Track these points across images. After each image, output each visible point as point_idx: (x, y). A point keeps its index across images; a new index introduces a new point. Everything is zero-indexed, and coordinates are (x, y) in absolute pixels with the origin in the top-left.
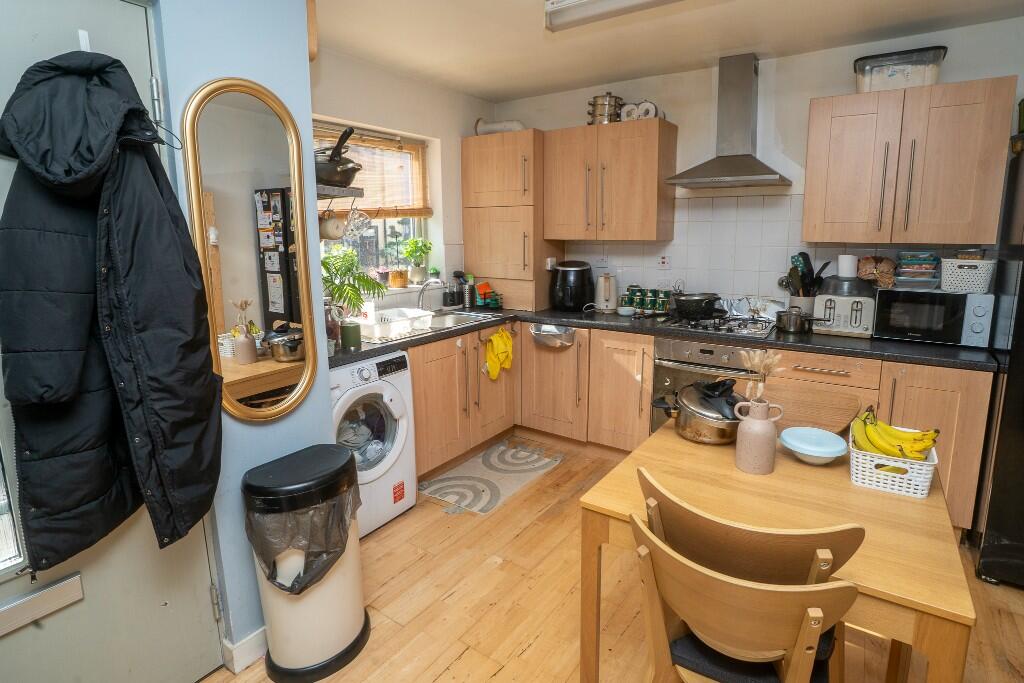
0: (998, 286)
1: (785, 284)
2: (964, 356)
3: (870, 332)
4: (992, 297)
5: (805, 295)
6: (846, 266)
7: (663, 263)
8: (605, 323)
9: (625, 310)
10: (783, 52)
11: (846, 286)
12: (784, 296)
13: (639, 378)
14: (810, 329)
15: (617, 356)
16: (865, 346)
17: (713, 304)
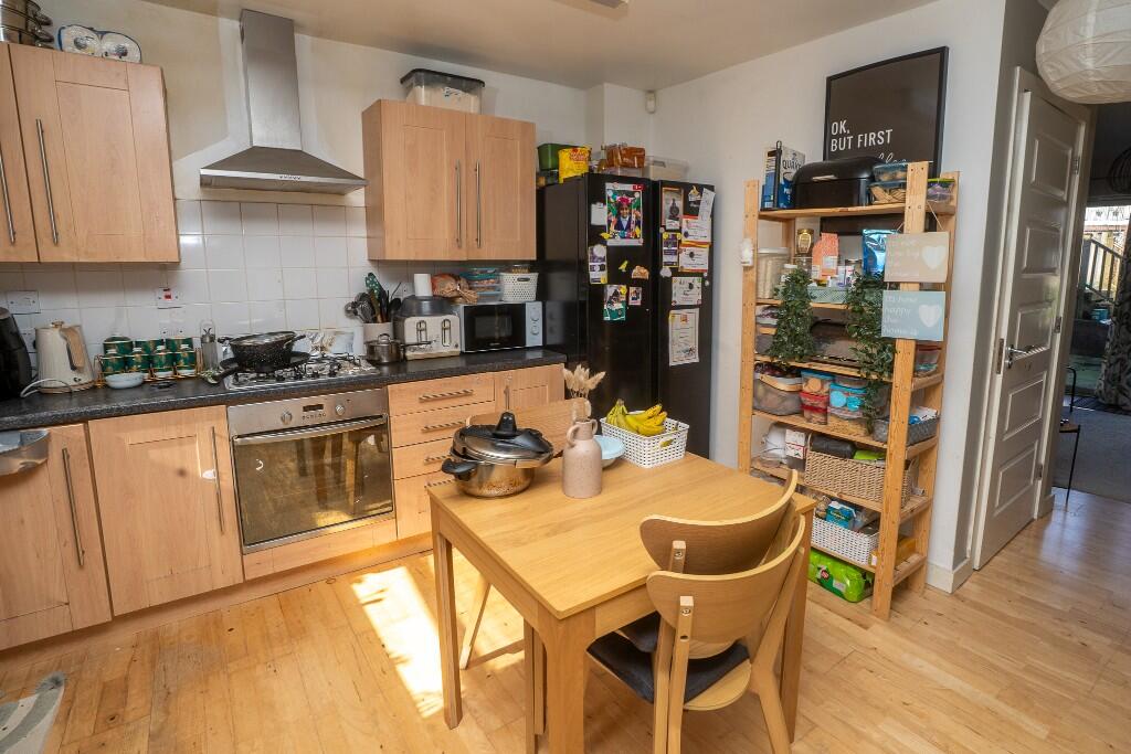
0: (542, 294)
1: (352, 310)
2: (530, 356)
3: (459, 350)
4: (540, 304)
5: (383, 322)
6: (422, 285)
7: (168, 297)
8: (105, 407)
9: (121, 380)
10: (320, 32)
11: (426, 306)
12: (355, 326)
13: (209, 474)
14: (405, 357)
15: (154, 454)
16: (461, 363)
17: (290, 346)
